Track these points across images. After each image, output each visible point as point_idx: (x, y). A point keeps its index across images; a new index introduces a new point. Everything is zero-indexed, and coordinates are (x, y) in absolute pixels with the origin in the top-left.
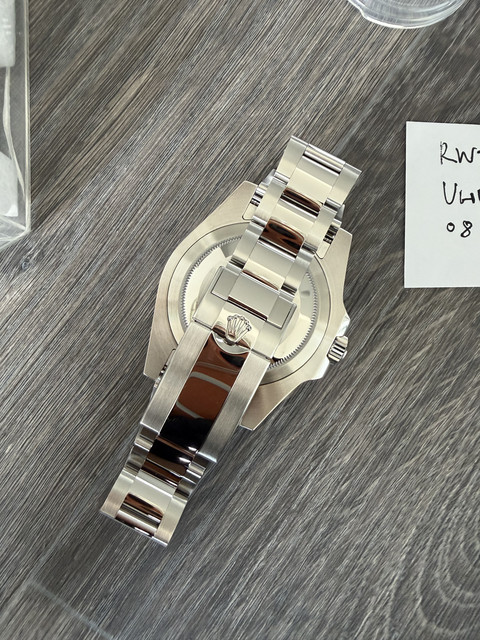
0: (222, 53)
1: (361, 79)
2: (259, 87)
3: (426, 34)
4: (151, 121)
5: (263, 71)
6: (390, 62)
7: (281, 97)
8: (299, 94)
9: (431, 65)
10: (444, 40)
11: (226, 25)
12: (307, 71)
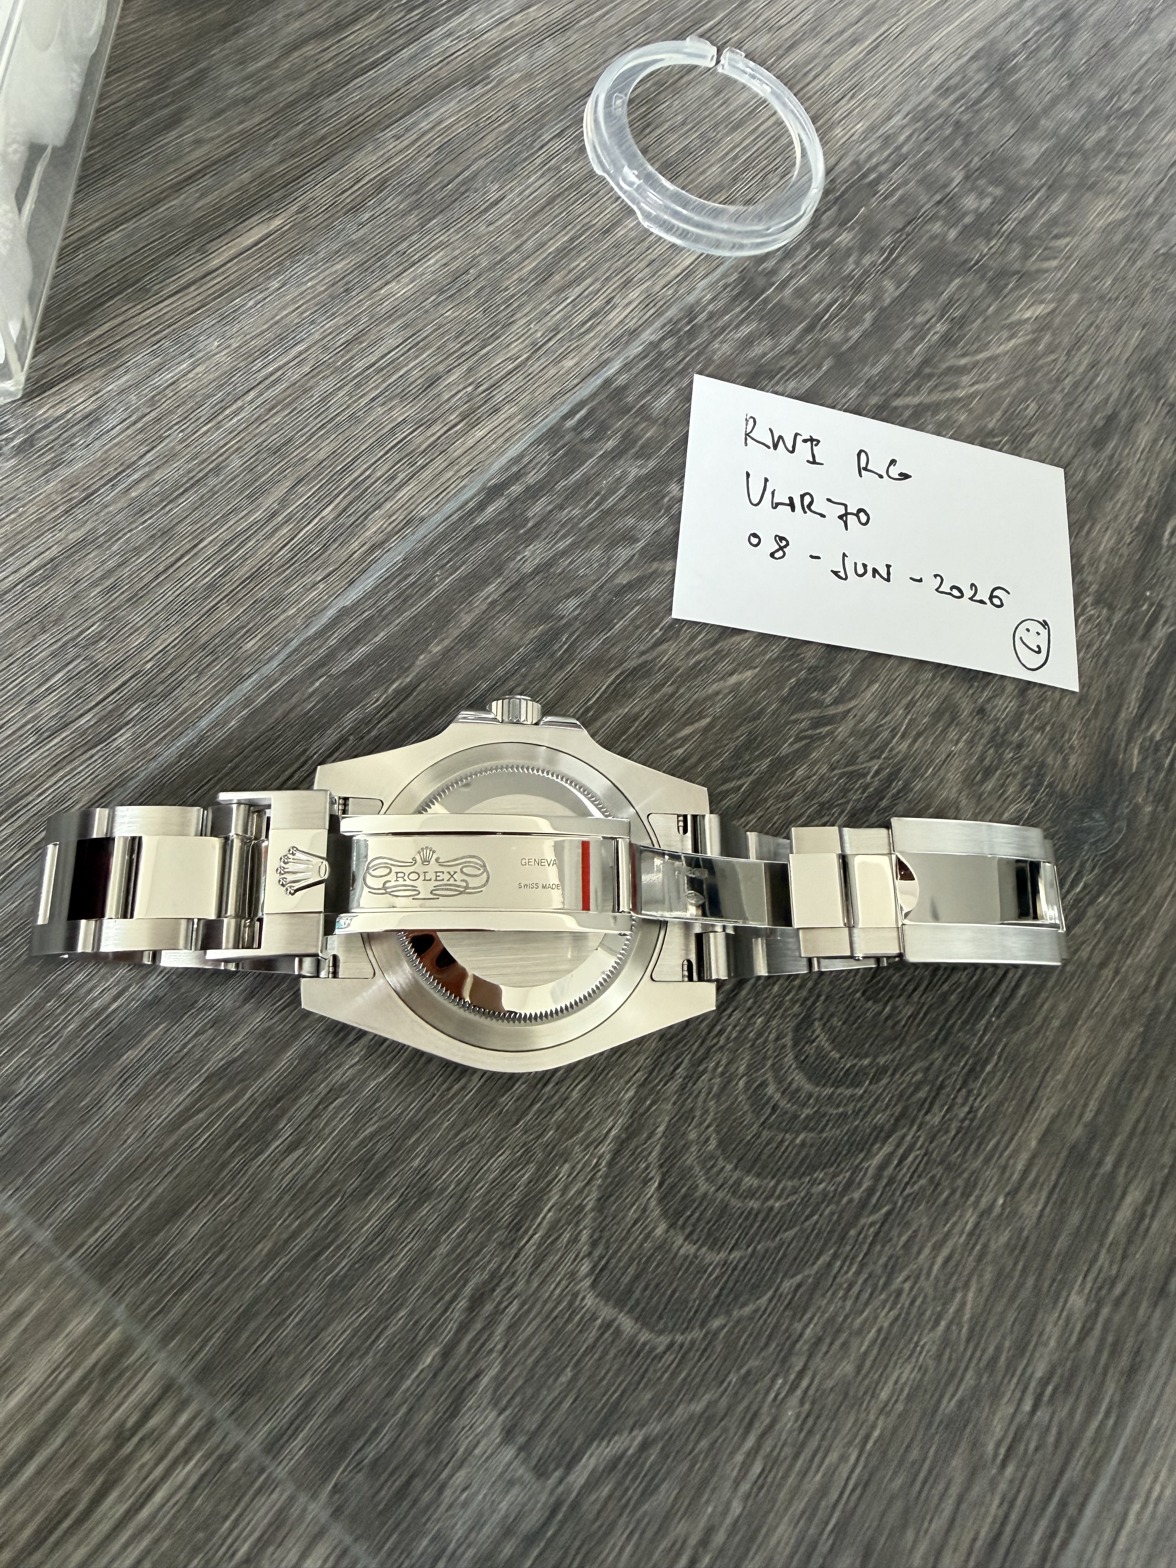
0: (412, 219)
1: (630, 303)
2: (465, 278)
3: (735, 267)
4: (275, 284)
5: (474, 258)
6: (676, 291)
7: (498, 299)
8: (528, 302)
9: (738, 310)
10: (761, 282)
11: (425, 184)
12: (545, 274)
